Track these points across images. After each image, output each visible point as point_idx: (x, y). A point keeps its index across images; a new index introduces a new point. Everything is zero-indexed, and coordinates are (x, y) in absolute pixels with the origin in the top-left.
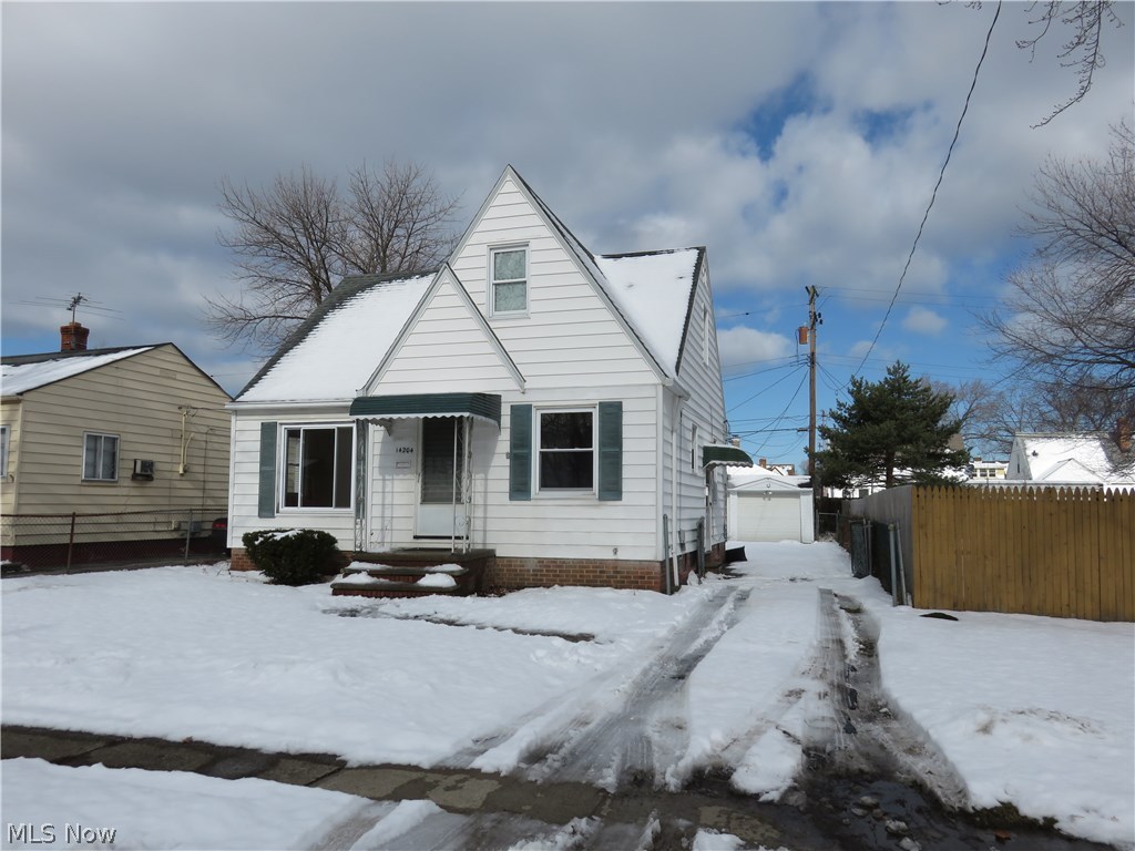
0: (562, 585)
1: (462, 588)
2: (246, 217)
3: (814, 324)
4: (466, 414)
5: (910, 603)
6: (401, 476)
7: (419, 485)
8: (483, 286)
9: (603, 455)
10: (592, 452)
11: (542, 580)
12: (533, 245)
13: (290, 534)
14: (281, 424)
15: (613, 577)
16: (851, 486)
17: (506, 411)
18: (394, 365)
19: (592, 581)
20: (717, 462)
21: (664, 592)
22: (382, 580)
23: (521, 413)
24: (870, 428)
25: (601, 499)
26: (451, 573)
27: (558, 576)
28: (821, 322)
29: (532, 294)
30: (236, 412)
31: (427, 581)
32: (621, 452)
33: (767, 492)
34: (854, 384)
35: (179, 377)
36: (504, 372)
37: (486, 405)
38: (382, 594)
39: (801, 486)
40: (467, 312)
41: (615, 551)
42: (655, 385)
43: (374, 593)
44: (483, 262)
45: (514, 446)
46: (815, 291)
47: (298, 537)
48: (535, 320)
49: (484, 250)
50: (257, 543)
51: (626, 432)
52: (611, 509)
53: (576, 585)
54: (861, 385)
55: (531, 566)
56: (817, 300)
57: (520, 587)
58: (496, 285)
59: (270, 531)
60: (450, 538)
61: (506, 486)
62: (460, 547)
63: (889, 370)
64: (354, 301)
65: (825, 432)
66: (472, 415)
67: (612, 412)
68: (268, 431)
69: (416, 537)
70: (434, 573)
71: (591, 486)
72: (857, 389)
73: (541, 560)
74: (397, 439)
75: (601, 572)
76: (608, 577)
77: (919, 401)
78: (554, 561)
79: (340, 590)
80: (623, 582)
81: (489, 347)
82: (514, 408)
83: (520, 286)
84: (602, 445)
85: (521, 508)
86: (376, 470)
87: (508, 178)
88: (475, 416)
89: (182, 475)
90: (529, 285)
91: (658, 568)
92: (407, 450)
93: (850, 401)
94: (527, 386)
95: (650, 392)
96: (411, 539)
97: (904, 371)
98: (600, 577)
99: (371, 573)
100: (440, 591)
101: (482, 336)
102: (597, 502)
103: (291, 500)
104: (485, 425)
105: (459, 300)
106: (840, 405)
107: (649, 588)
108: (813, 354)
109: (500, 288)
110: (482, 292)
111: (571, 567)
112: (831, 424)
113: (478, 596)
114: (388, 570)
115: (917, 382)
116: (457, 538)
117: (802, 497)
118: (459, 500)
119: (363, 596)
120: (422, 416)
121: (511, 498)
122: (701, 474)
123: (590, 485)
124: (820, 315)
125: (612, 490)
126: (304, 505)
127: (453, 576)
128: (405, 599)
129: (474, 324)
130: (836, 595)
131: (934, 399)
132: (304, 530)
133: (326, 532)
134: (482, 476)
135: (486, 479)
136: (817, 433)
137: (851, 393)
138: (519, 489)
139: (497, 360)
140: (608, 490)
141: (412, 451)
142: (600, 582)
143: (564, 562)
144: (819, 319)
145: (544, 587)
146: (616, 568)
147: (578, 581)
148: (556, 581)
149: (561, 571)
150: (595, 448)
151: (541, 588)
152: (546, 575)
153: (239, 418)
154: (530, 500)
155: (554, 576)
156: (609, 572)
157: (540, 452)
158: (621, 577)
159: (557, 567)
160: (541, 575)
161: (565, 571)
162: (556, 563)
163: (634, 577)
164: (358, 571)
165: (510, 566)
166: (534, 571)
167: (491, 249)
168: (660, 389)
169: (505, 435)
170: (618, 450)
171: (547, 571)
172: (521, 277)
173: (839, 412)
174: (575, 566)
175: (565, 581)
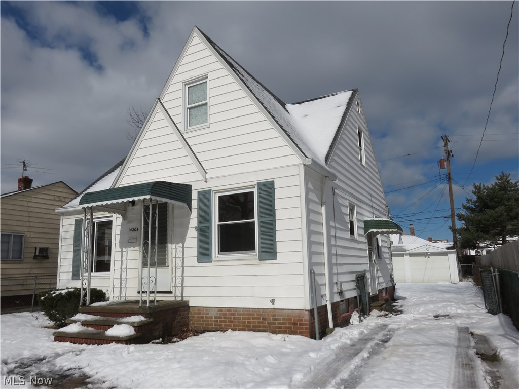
0: (234, 330)
3: (448, 157)
4: (148, 197)
6: (132, 248)
7: (141, 254)
8: (180, 110)
9: (261, 224)
10: (254, 223)
11: (221, 325)
12: (211, 76)
15: (273, 323)
16: (480, 248)
17: (194, 196)
20: (375, 231)
21: (313, 336)
22: (90, 329)
23: (205, 196)
24: (489, 212)
25: (261, 259)
26: (132, 324)
27: (232, 322)
28: (453, 156)
29: (211, 111)
30: (63, 214)
32: (275, 220)
33: (426, 253)
34: (476, 188)
36: (194, 168)
37: (182, 192)
38: (83, 341)
39: (447, 248)
41: (273, 302)
42: (298, 165)
43: (79, 340)
44: (180, 94)
46: (447, 139)
48: (213, 128)
49: (181, 86)
51: (278, 204)
52: (269, 266)
53: (244, 330)
54: (480, 188)
55: (213, 314)
56: (449, 144)
58: (190, 109)
61: (195, 252)
63: (497, 178)
65: (461, 217)
66: (153, 198)
67: (267, 189)
68: (78, 224)
69: (139, 292)
70: (121, 323)
71: (254, 249)
72: (478, 190)
73: (220, 309)
74: (129, 222)
76: (268, 323)
78: (229, 309)
79: (59, 338)
80: (280, 327)
81: (185, 152)
82: (200, 194)
83: (204, 107)
84: (260, 216)
85: (205, 268)
86: (118, 245)
87: (195, 34)
88: (159, 198)
90: (209, 105)
91: (307, 316)
92: (135, 230)
93: (475, 198)
94: (208, 176)
96: (136, 294)
97: (507, 177)
98: (263, 323)
99: (84, 323)
100: (118, 340)
102: (258, 262)
104: (182, 207)
106: (468, 201)
107: (301, 334)
108: (449, 174)
109: (192, 111)
110: (179, 113)
111: (241, 315)
112: (464, 212)
113: (163, 341)
114: (96, 321)
115: (516, 183)
117: (449, 255)
119: (71, 342)
121: (199, 261)
122: (364, 239)
124: (451, 151)
125: (269, 252)
126: (96, 270)
127: (133, 326)
128: (96, 346)
130: (472, 334)
134: (181, 245)
135: (183, 248)
136: (456, 217)
137: (475, 193)
138: (204, 254)
139: (190, 159)
140: (266, 252)
141: (138, 230)
142: (263, 327)
143: (236, 309)
144: (451, 154)
145: (221, 331)
146: (274, 315)
147: (247, 326)
148: (230, 326)
149: (234, 318)
150: (256, 219)
151: (219, 332)
152: (224, 321)
153: (64, 217)
154: (211, 262)
155: (230, 322)
156: (270, 319)
157: (218, 225)
158: (279, 323)
159: (231, 314)
160: (220, 321)
161: (237, 318)
162: (221, 311)
163: (289, 324)
164: (75, 322)
165: (199, 313)
166: (215, 317)
167: (185, 85)
168: (302, 167)
169: (194, 214)
170: (272, 219)
171: (225, 318)
172: (204, 100)
173: (468, 205)
174: (244, 314)
175: (237, 326)
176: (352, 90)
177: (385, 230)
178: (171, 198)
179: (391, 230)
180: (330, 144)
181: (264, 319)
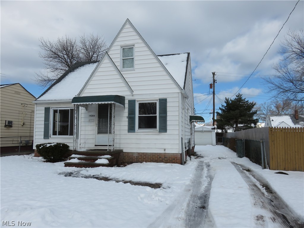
0: (146, 162)
1: (111, 164)
2: (48, 49)
3: (214, 83)
4: (113, 102)
5: (268, 168)
6: (91, 125)
7: (97, 128)
8: (119, 60)
9: (160, 117)
10: (156, 116)
11: (139, 160)
12: (136, 46)
13: (52, 145)
14: (51, 108)
15: (164, 159)
17: (127, 102)
18: (88, 87)
19: (157, 160)
20: (194, 121)
21: (182, 164)
22: (83, 161)
23: (132, 103)
24: (232, 112)
25: (160, 132)
26: (107, 159)
27: (145, 159)
28: (216, 82)
29: (136, 62)
30: (36, 104)
31: (98, 161)
32: (166, 116)
33: (202, 131)
34: (226, 99)
35: (21, 94)
36: (126, 89)
37: (120, 99)
38: (82, 166)
39: (212, 129)
40: (113, 69)
41: (165, 150)
42: (178, 93)
43: (79, 166)
44: (119, 51)
45: (129, 114)
47: (55, 146)
48: (136, 71)
49: (119, 47)
50: (40, 148)
51: (168, 109)
52: (163, 135)
53: (151, 162)
55: (135, 155)
56: (215, 76)
57: (131, 163)
58: (123, 59)
59: (46, 144)
60: (107, 146)
61: (127, 128)
62: (110, 149)
63: (236, 96)
64: (77, 70)
65: (218, 113)
66: (115, 103)
67: (163, 102)
68: (47, 110)
69: (96, 146)
70: (101, 158)
72: (227, 101)
73: (139, 153)
74: (89, 112)
75: (159, 157)
76: (162, 159)
77: (245, 104)
78: (143, 153)
79: (67, 165)
80: (167, 161)
81: (121, 81)
82: (129, 101)
83: (131, 60)
84: (160, 113)
85: (132, 135)
86: (82, 123)
87: (127, 23)
88: (116, 103)
89: (22, 125)
90: (135, 59)
91: (179, 156)
92: (92, 116)
93: (225, 105)
94: (134, 93)
95: (176, 95)
96: (94, 146)
97: (241, 96)
99: (79, 159)
100: (103, 165)
101: (118, 77)
102: (158, 133)
103: (54, 133)
104: (120, 107)
105: (110, 65)
106: (223, 106)
107: (177, 163)
108: (214, 91)
109: (125, 60)
110: (118, 62)
111: (149, 155)
112: (220, 112)
113: (117, 166)
114: (85, 157)
115: (244, 99)
116: (109, 146)
117: (212, 132)
118: (110, 133)
119: (75, 167)
120: (97, 103)
121: (129, 132)
122: (189, 124)
123: (156, 127)
124: (216, 80)
125: (164, 129)
126: (59, 135)
127: (108, 160)
128: (90, 168)
129: (116, 73)
130: (237, 164)
131: (249, 104)
132: (57, 143)
133: (65, 144)
134: (118, 124)
135: (120, 126)
136: (216, 114)
137: (225, 102)
138: (131, 129)
139: (123, 85)
140: (162, 129)
141: (94, 116)
142: (159, 160)
143: (147, 154)
144: (216, 81)
145: (140, 162)
146: (165, 156)
147: (152, 160)
148: (144, 160)
149: (146, 157)
150: (158, 115)
151: (139, 163)
152: (141, 158)
153: (37, 106)
154: (135, 132)
155: (143, 159)
156: (163, 157)
157: (139, 116)
158: (167, 159)
159: (144, 155)
160: (139, 158)
161: (147, 157)
162: (144, 154)
163: (171, 159)
164: (74, 158)
165: (128, 155)
166: (136, 157)
167: (121, 47)
168: (180, 94)
169: (126, 110)
170: (165, 115)
171: (141, 157)
172: (132, 57)
173: (222, 108)
174: (151, 155)
175: (147, 160)
176: (187, 53)
177: (197, 121)
178: (120, 103)
179: (201, 121)
180: (184, 82)
181: (160, 157)
